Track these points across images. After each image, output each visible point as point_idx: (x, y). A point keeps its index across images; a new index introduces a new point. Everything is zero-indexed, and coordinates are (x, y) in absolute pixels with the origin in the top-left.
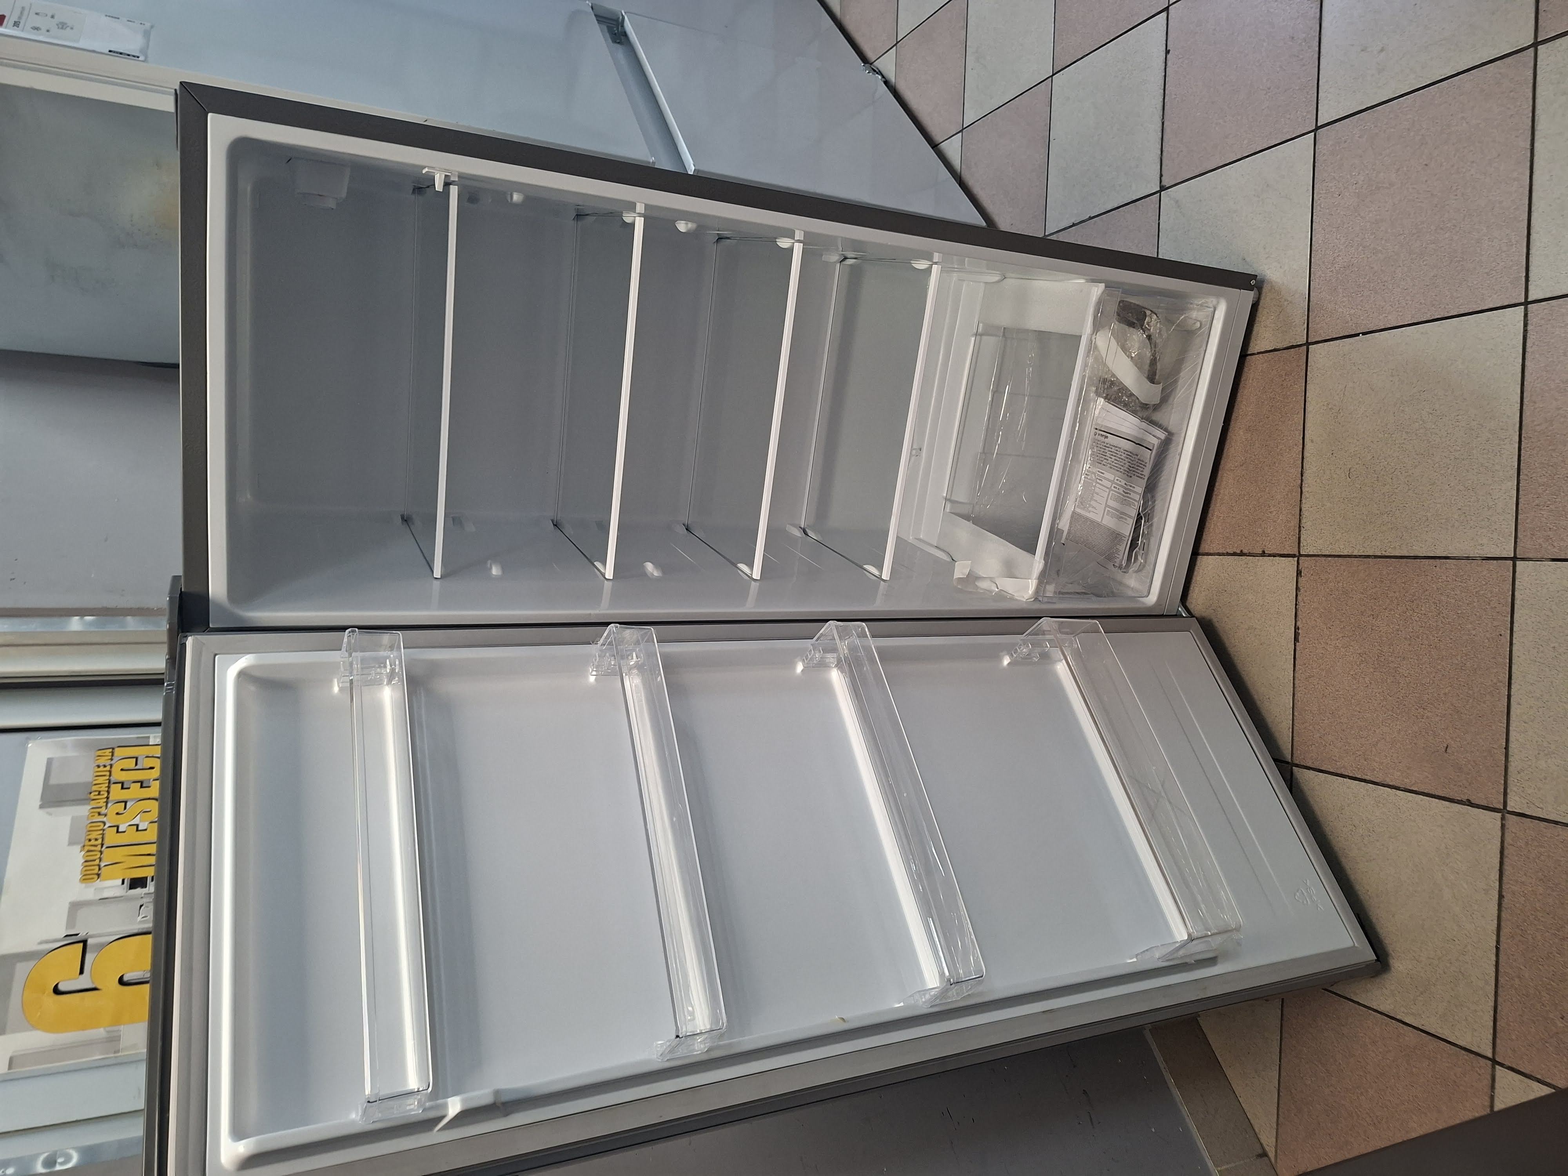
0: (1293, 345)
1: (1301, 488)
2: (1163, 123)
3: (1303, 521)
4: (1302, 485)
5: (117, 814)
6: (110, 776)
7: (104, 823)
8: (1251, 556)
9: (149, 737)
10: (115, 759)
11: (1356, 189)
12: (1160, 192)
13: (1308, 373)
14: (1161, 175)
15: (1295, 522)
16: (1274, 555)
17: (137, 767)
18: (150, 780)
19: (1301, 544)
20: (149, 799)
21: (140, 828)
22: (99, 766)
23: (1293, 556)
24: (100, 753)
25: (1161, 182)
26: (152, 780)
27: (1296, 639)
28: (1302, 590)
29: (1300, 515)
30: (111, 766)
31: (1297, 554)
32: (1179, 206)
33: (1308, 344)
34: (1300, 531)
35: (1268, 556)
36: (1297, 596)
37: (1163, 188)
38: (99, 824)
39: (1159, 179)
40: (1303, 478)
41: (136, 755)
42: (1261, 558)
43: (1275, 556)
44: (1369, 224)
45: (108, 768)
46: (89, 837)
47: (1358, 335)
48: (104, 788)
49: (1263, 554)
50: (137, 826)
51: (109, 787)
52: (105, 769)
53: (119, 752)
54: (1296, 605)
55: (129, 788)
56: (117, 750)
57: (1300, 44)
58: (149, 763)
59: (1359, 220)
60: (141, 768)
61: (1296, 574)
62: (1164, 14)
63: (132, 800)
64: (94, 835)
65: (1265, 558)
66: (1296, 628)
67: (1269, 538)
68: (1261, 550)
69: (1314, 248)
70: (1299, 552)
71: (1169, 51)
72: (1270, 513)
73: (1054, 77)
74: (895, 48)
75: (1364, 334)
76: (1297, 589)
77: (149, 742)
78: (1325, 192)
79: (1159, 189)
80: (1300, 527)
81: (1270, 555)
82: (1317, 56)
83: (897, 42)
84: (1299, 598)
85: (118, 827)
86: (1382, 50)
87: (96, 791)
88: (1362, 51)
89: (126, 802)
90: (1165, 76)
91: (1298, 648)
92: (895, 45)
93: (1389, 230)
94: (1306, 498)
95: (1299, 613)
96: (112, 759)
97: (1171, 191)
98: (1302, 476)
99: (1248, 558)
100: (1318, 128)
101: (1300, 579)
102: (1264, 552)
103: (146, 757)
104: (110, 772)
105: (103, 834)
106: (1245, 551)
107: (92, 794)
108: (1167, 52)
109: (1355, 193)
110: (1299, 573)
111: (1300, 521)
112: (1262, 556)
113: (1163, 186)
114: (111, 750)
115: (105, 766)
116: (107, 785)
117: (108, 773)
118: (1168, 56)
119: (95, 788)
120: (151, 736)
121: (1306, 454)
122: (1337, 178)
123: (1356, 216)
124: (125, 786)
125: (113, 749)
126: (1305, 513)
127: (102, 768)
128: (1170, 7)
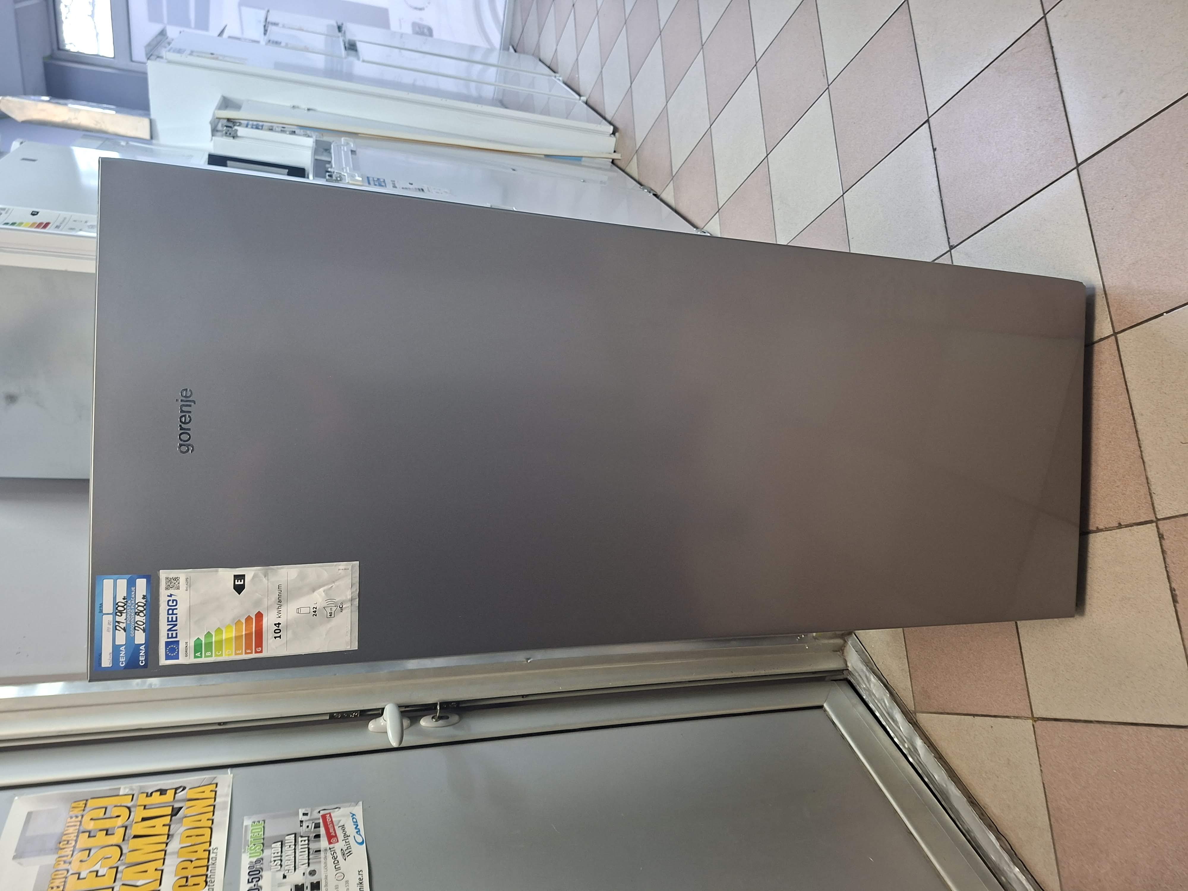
0: (1101, 339)
1: (1142, 459)
2: (942, 201)
3: (1153, 487)
4: (1142, 455)
5: (81, 861)
6: (80, 825)
7: (68, 871)
8: (1107, 531)
9: (120, 788)
10: (87, 809)
11: (1127, 200)
12: (950, 251)
13: (1122, 358)
14: (949, 238)
15: (1144, 490)
16: (1131, 525)
17: (105, 816)
18: (115, 827)
19: (1156, 509)
20: (112, 845)
21: (99, 874)
22: (71, 818)
23: (1151, 522)
24: (74, 805)
25: (949, 243)
26: (116, 828)
27: (1175, 601)
28: (1169, 552)
29: (1148, 483)
30: (82, 816)
31: (1154, 519)
32: (969, 257)
33: (1115, 334)
34: (1151, 498)
35: (1126, 527)
36: (1164, 559)
37: (952, 247)
38: (63, 872)
39: (947, 241)
40: (1142, 449)
41: (104, 805)
42: (1118, 531)
43: (1133, 526)
44: (1147, 224)
45: (80, 818)
46: (52, 885)
47: (1162, 315)
48: (73, 837)
49: (1120, 526)
50: (97, 872)
51: (77, 836)
52: (77, 819)
53: (91, 804)
54: (1166, 567)
55: (95, 836)
56: (90, 801)
57: (1047, 110)
58: (116, 812)
59: (1136, 223)
60: (109, 816)
61: (1158, 539)
62: (926, 125)
63: (95, 847)
64: (57, 883)
65: (1123, 529)
66: (1172, 590)
67: (1122, 511)
68: (1117, 523)
69: (1099, 256)
70: (1156, 518)
71: (936, 149)
72: (1118, 487)
73: (844, 195)
74: (718, 214)
75: (1167, 312)
76: (1163, 552)
77: (119, 792)
78: (1098, 210)
79: (948, 249)
80: (1150, 494)
81: (1127, 526)
82: (1064, 113)
83: (719, 210)
84: (1167, 560)
85: (79, 874)
86: (1122, 92)
87: (65, 841)
88: (1104, 98)
89: (90, 850)
90: (936, 167)
91: (1178, 609)
92: (718, 212)
93: (1168, 223)
94: (1150, 466)
95: (1171, 574)
96: (84, 810)
97: (959, 248)
98: (1140, 447)
99: (1105, 532)
100: (1078, 165)
101: (1163, 542)
102: (1120, 524)
103: (115, 806)
104: (81, 822)
105: (65, 882)
106: (1101, 527)
107: (62, 844)
108: (934, 150)
109: (1127, 203)
110: (1161, 537)
111: (1149, 488)
112: (1119, 529)
113: (952, 246)
114: (85, 802)
115: (77, 817)
116: (76, 834)
117: (79, 823)
118: (935, 152)
119: (64, 838)
120: (122, 787)
121: (1139, 427)
122: (1106, 197)
123: (1133, 221)
124: (92, 834)
125: (87, 800)
126: (1152, 480)
127: (74, 819)
128: (930, 119)
